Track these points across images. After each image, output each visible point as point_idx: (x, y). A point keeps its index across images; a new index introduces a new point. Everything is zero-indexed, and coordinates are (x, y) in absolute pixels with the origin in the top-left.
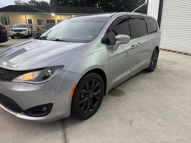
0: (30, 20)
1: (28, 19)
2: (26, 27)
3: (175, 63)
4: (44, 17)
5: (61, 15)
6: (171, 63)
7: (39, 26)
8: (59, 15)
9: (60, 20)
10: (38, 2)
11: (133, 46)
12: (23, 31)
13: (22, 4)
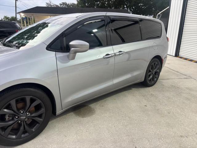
3: (188, 77)
10: (69, 4)
11: (108, 55)
13: (53, 5)
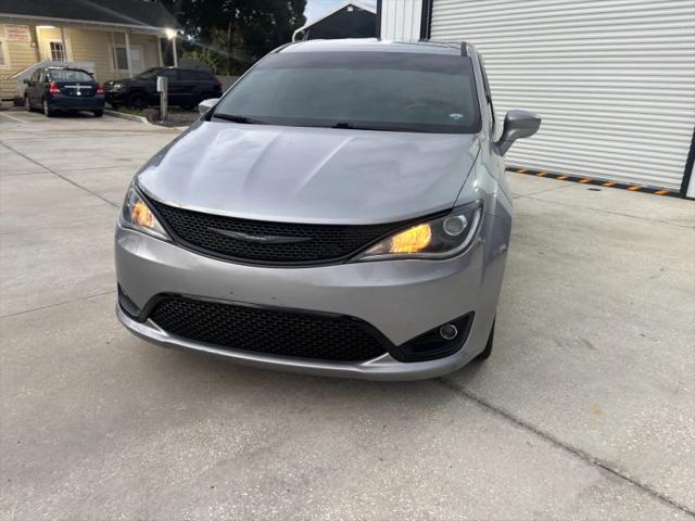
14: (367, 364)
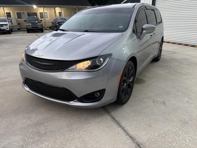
0: (8, 13)
1: (6, 13)
2: (7, 22)
3: (174, 53)
4: (25, 10)
5: (43, 7)
6: (171, 53)
7: (19, 20)
8: (41, 7)
9: (42, 13)
11: (151, 36)
12: (4, 25)
14: (71, 102)
